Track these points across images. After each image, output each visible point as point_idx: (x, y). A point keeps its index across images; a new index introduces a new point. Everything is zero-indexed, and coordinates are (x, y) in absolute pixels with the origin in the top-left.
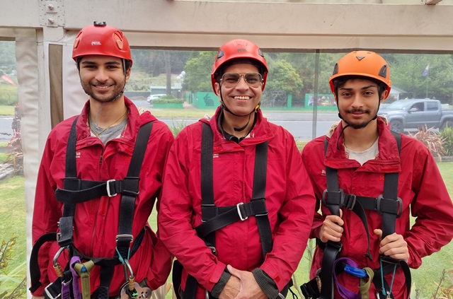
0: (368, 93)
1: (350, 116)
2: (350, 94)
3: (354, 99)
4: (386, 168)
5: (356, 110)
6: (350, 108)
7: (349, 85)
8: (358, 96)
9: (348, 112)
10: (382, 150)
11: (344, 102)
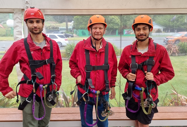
0: (145, 29)
1: (139, 37)
2: (139, 29)
3: (140, 31)
4: (151, 55)
5: (141, 35)
6: (139, 34)
7: (139, 27)
8: (142, 30)
9: (139, 36)
10: (150, 49)
11: (137, 32)
